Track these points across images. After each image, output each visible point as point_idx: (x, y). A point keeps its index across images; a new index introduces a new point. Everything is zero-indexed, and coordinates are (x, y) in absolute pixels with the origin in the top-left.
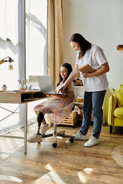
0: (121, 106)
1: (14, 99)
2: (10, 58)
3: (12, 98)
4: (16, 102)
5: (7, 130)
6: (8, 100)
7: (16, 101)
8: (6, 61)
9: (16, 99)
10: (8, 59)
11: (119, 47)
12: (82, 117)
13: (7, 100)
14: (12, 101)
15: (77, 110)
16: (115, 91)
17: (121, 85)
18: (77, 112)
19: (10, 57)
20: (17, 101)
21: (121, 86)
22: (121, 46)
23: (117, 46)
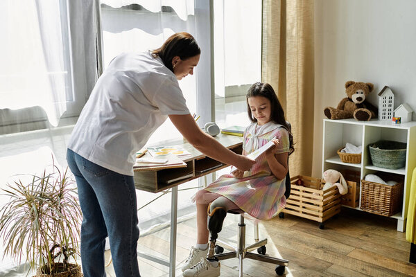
5: (163, 220)
12: (350, 200)
15: (338, 181)
18: (337, 188)
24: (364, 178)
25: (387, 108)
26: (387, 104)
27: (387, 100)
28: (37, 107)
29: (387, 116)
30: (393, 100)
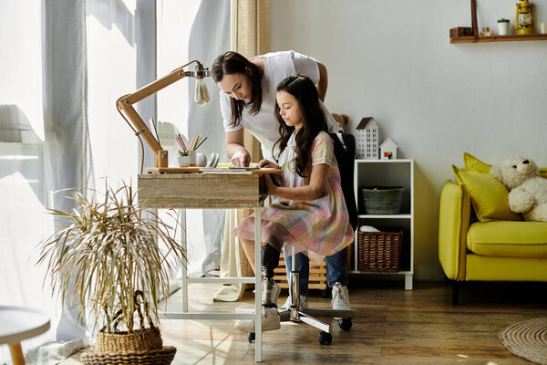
0: (488, 217)
1: (237, 194)
2: (200, 66)
3: (229, 191)
4: (241, 202)
6: (214, 198)
7: (242, 198)
8: (189, 74)
9: (243, 195)
10: (195, 71)
11: (460, 35)
13: (210, 198)
14: (227, 198)
16: (459, 173)
17: (466, 155)
19: (199, 63)
20: (246, 198)
21: (465, 159)
22: (465, 29)
23: (451, 31)
24: (359, 230)
25: (371, 143)
26: (371, 138)
27: (371, 133)
28: (14, 106)
29: (372, 153)
30: (377, 133)
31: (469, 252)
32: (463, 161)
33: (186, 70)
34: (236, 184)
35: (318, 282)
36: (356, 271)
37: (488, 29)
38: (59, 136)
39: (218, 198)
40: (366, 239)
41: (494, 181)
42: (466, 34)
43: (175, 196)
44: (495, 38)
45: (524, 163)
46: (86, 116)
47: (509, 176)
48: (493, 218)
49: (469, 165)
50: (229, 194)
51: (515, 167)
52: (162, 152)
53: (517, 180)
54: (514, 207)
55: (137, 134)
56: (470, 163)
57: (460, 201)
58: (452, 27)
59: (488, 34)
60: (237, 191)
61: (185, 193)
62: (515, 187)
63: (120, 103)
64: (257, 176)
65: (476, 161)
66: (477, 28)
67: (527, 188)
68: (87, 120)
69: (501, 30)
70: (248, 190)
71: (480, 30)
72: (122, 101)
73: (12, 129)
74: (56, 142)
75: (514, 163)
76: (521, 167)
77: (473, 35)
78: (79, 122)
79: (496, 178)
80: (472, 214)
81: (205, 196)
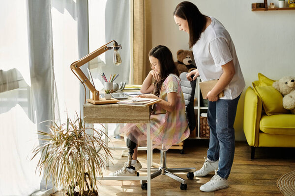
1: (138, 116)
2: (116, 44)
3: (133, 114)
4: (140, 120)
6: (125, 118)
7: (140, 118)
8: (110, 48)
9: (141, 116)
10: (112, 45)
11: (257, 7)
13: (123, 118)
14: (132, 118)
16: (256, 87)
17: (260, 74)
19: (115, 42)
20: (142, 118)
21: (259, 77)
22: (260, 4)
23: (252, 4)
24: (200, 115)
28: (15, 68)
31: (261, 132)
32: (258, 77)
33: (108, 46)
34: (137, 111)
35: (178, 146)
36: (198, 138)
37: (273, 4)
38: (38, 80)
39: (127, 118)
40: (204, 120)
41: (275, 91)
42: (261, 7)
43: (104, 117)
44: (277, 9)
45: (292, 81)
46: (53, 69)
47: (283, 88)
48: (275, 113)
49: (261, 80)
50: (133, 116)
51: (287, 83)
52: (96, 92)
53: (288, 91)
54: (286, 106)
55: (82, 83)
56: (262, 79)
57: (256, 105)
58: (253, 2)
59: (273, 7)
60: (138, 114)
61: (110, 115)
62: (286, 94)
63: (72, 66)
64: (148, 107)
65: (265, 78)
66: (267, 4)
67: (293, 96)
68: (53, 71)
69: (281, 5)
70: (144, 114)
71: (269, 4)
72: (74, 66)
73: (13, 82)
74: (37, 84)
75: (286, 81)
76: (290, 84)
77: (264, 7)
78: (49, 72)
79: (276, 89)
80: (263, 111)
81: (120, 117)
